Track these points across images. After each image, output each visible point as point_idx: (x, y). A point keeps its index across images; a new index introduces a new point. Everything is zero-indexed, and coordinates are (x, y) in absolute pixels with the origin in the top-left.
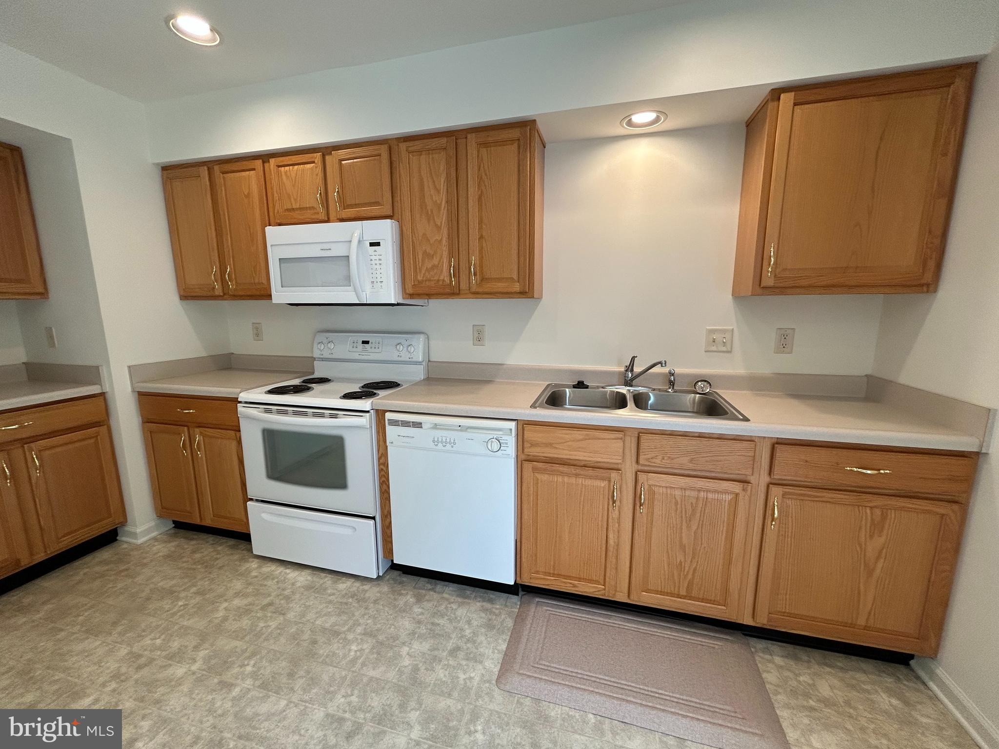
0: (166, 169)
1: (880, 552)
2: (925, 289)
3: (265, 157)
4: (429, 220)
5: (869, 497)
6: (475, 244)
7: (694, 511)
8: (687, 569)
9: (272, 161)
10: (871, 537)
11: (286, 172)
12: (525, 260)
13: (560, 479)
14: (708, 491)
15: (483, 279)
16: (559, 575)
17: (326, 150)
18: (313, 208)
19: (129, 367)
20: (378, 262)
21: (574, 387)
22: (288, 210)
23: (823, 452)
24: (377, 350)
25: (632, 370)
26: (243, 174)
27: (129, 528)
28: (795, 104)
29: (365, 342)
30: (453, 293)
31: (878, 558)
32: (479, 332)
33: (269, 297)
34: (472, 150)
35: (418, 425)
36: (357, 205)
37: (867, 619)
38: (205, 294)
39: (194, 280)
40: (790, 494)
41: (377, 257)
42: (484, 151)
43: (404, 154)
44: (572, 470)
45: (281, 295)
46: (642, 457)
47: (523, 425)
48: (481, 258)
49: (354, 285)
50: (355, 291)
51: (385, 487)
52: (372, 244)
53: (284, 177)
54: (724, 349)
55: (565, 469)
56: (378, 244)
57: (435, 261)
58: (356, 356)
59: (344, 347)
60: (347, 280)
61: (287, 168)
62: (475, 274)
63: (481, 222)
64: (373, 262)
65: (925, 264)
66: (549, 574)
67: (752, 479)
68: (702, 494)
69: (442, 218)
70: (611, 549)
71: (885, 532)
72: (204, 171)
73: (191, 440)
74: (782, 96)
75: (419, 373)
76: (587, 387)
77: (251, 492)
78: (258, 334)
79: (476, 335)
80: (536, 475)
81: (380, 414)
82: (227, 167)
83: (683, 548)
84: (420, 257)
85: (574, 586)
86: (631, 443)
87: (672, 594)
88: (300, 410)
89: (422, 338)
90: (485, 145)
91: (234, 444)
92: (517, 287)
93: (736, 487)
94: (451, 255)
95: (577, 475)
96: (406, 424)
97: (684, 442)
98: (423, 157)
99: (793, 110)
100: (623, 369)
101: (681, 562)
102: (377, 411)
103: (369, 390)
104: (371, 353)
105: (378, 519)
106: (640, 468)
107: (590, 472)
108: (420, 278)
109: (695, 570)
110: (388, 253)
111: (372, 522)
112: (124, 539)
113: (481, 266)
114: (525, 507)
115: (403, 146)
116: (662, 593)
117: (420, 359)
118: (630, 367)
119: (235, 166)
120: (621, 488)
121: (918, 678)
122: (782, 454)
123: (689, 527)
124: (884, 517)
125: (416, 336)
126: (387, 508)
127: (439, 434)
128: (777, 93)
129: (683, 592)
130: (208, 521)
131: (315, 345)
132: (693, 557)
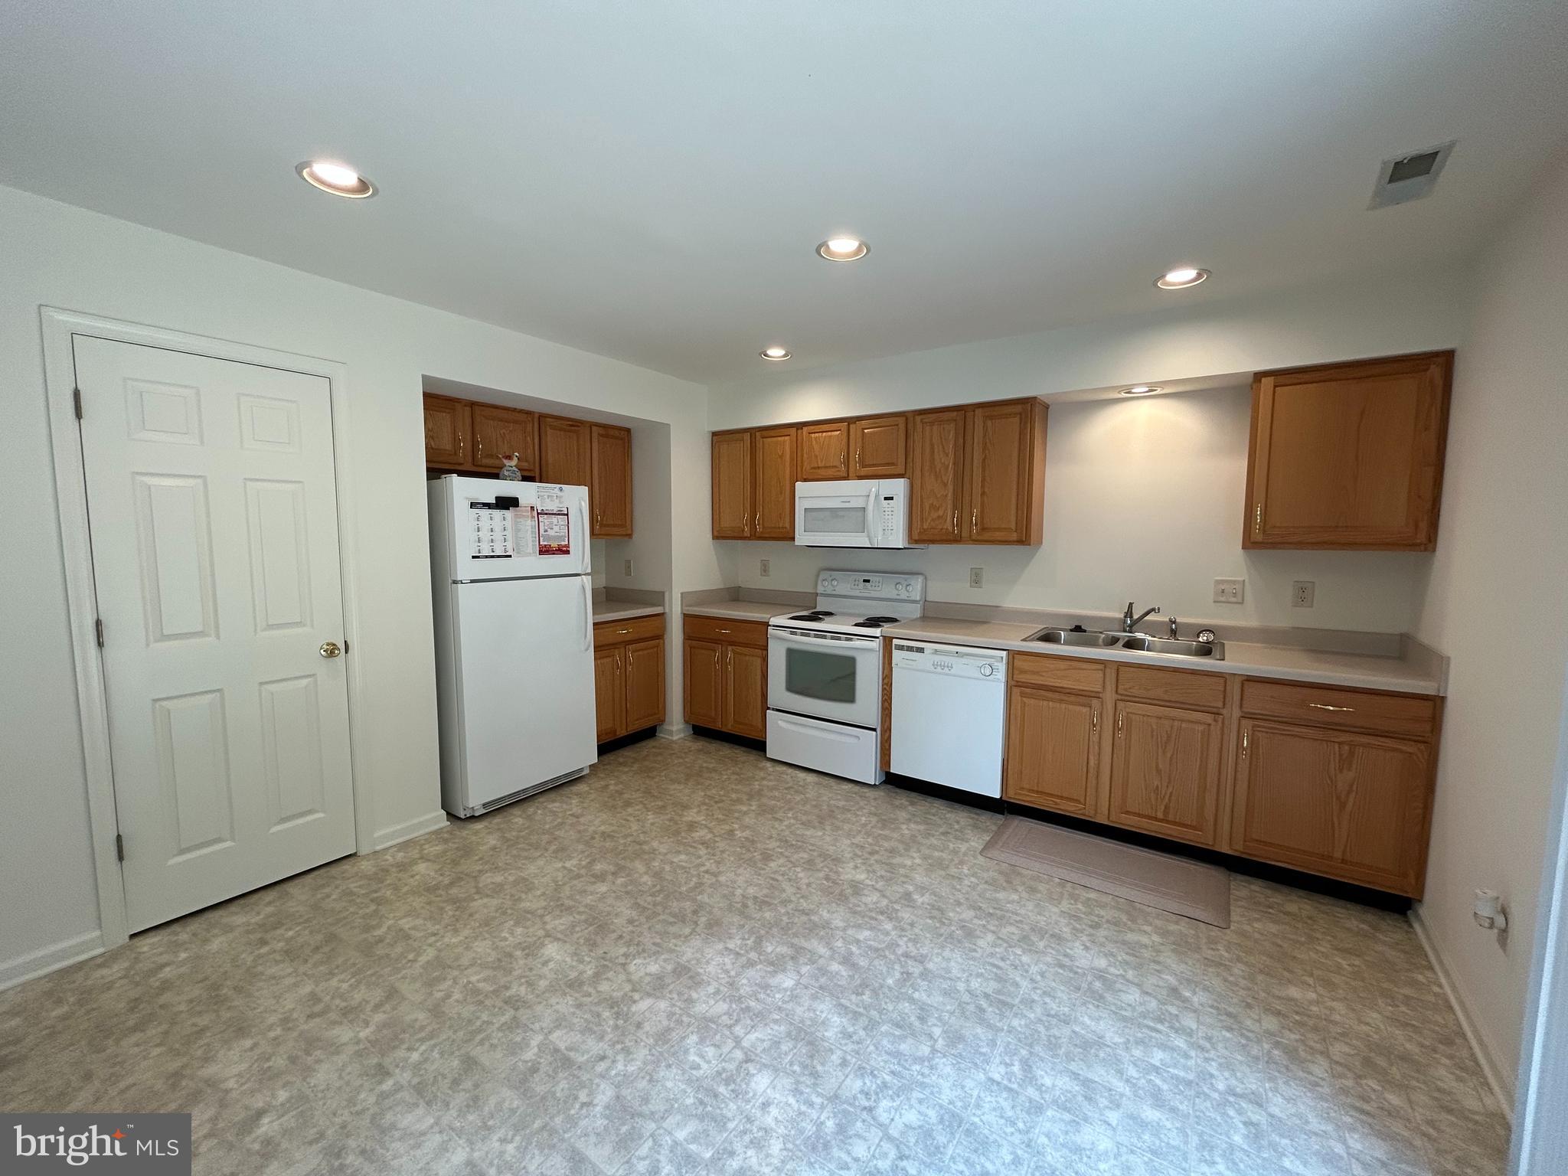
0: (714, 434)
1: (1351, 786)
2: (1422, 548)
3: (800, 426)
5: (1336, 733)
6: (977, 499)
7: (1169, 737)
8: (1163, 792)
9: (805, 429)
10: (1341, 771)
11: (816, 438)
12: (1023, 513)
13: (1045, 703)
14: (1182, 721)
15: (984, 529)
16: (1042, 793)
17: (850, 421)
18: (836, 467)
19: (682, 594)
20: (890, 513)
21: (1071, 630)
22: (814, 468)
23: (1289, 689)
24: (879, 589)
25: (1131, 617)
26: (779, 438)
27: (666, 727)
28: (1275, 387)
29: (865, 581)
30: (957, 540)
31: (1349, 793)
32: (977, 575)
33: (793, 539)
34: (979, 422)
35: (921, 650)
36: (874, 465)
37: (1344, 852)
38: (736, 535)
39: (727, 522)
40: (1259, 726)
41: (890, 509)
42: (989, 423)
43: (919, 426)
44: (1056, 696)
45: (802, 538)
46: (1120, 687)
47: (1013, 655)
48: (982, 512)
49: (868, 532)
50: (869, 536)
51: (886, 704)
52: (886, 499)
53: (814, 442)
54: (1234, 600)
55: (1050, 695)
56: (892, 498)
57: (941, 513)
58: (856, 593)
59: (844, 585)
60: (862, 527)
61: (817, 435)
62: (976, 524)
63: (983, 481)
64: (887, 513)
65: (1417, 527)
66: (1033, 791)
68: (1176, 723)
69: (950, 476)
70: (1091, 770)
71: (1354, 766)
72: (747, 436)
73: (724, 655)
74: (1263, 380)
75: (916, 611)
76: (1085, 631)
77: (771, 702)
78: (765, 570)
79: (974, 578)
80: (1024, 699)
81: (888, 641)
82: (765, 433)
83: (1159, 771)
84: (927, 509)
85: (1056, 804)
86: (1111, 674)
87: (1149, 817)
88: (821, 634)
89: (920, 579)
90: (991, 417)
91: (758, 662)
92: (1014, 536)
93: (1208, 718)
94: (955, 507)
95: (1061, 701)
96: (910, 649)
97: (1161, 674)
98: (935, 428)
99: (1274, 392)
100: (1122, 616)
101: (1157, 787)
102: (884, 637)
103: (874, 622)
104: (872, 591)
105: (879, 730)
106: (1120, 697)
107: (1072, 698)
108: (925, 527)
109: (1171, 793)
110: (900, 506)
111: (874, 733)
112: (661, 735)
113: (982, 518)
114: (1012, 728)
115: (918, 418)
116: (1139, 815)
117: (918, 599)
118: (1129, 613)
119: (772, 433)
120: (1101, 714)
122: (1252, 690)
123: (1164, 752)
124: (1352, 753)
125: (916, 576)
126: (887, 724)
127: (937, 658)
128: (1259, 376)
129: (1160, 815)
130: (729, 727)
131: (819, 582)
132: (1169, 782)
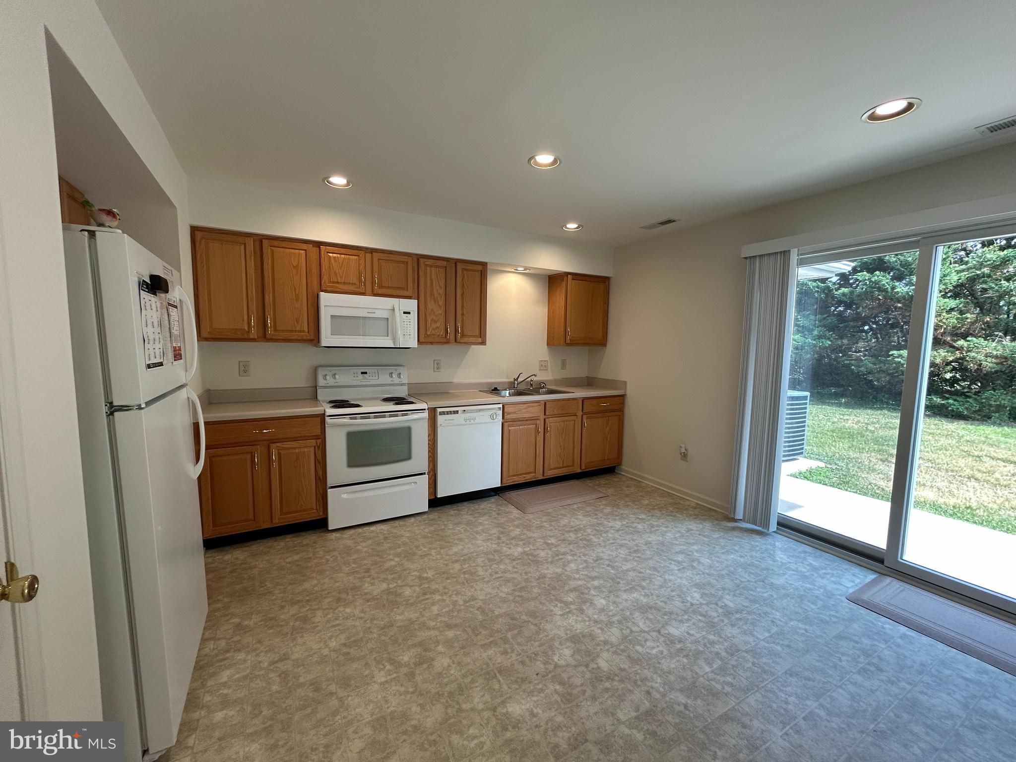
4: (435, 302)
67: (577, 414)
121: (618, 473)
